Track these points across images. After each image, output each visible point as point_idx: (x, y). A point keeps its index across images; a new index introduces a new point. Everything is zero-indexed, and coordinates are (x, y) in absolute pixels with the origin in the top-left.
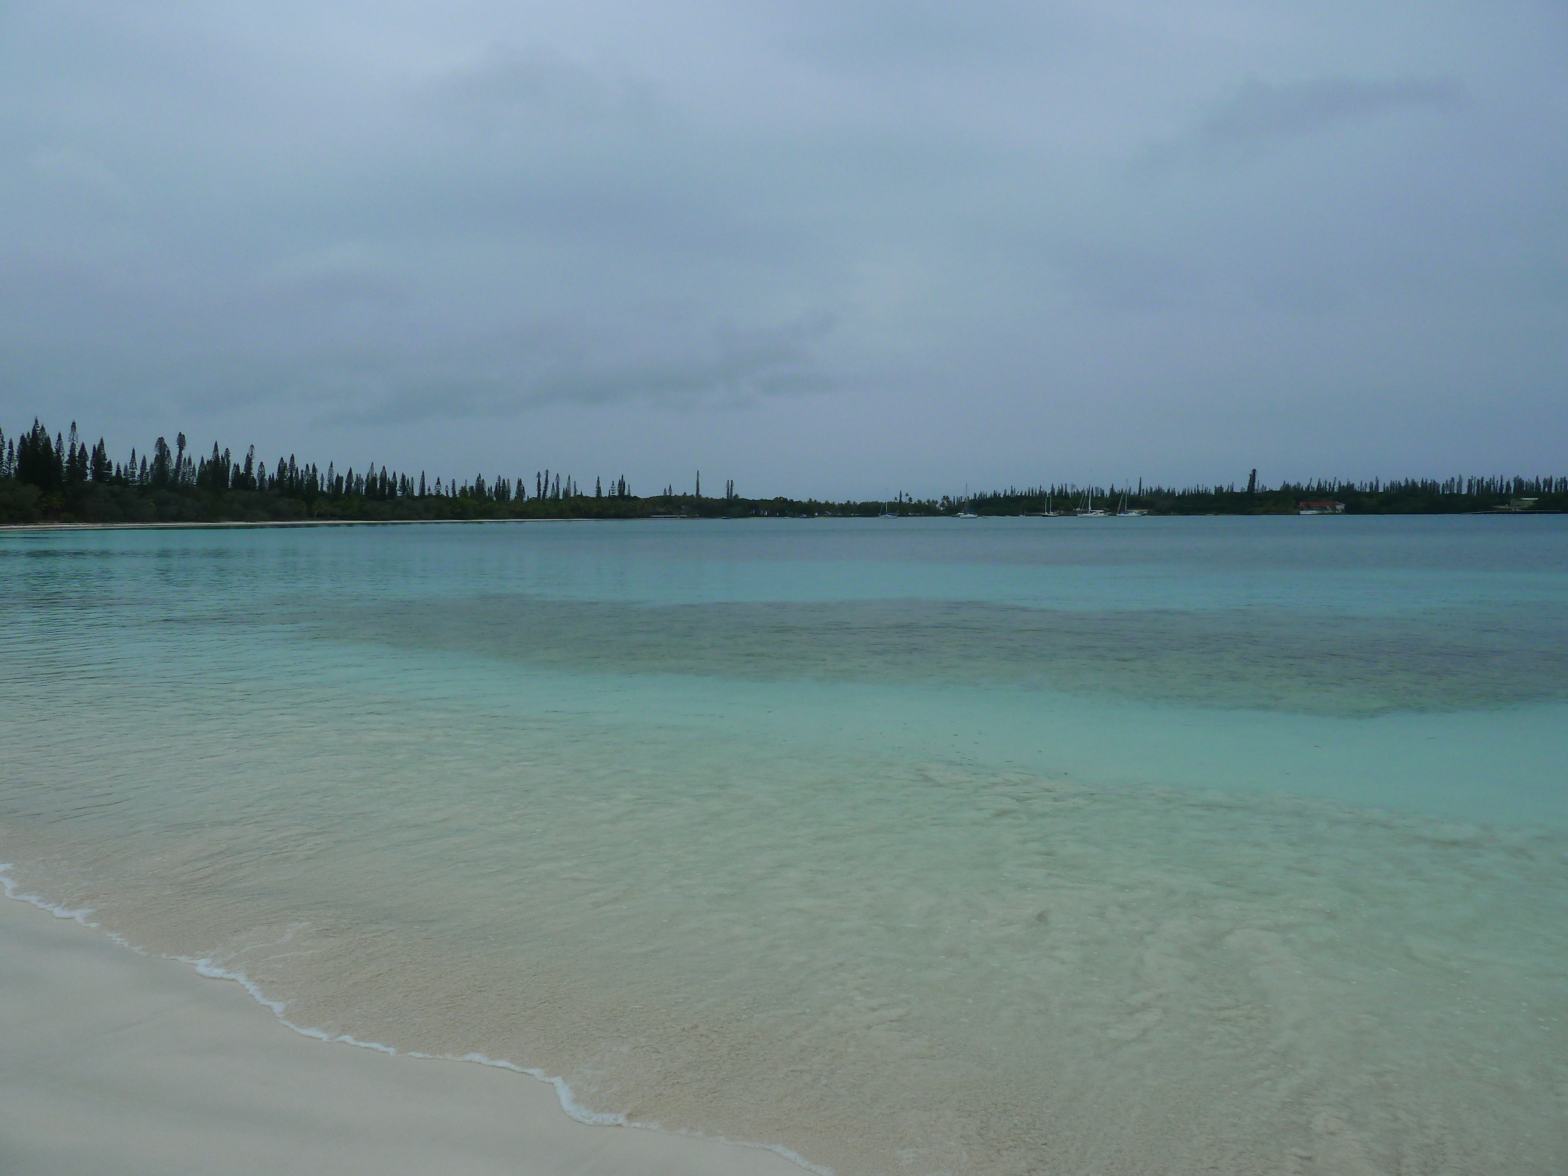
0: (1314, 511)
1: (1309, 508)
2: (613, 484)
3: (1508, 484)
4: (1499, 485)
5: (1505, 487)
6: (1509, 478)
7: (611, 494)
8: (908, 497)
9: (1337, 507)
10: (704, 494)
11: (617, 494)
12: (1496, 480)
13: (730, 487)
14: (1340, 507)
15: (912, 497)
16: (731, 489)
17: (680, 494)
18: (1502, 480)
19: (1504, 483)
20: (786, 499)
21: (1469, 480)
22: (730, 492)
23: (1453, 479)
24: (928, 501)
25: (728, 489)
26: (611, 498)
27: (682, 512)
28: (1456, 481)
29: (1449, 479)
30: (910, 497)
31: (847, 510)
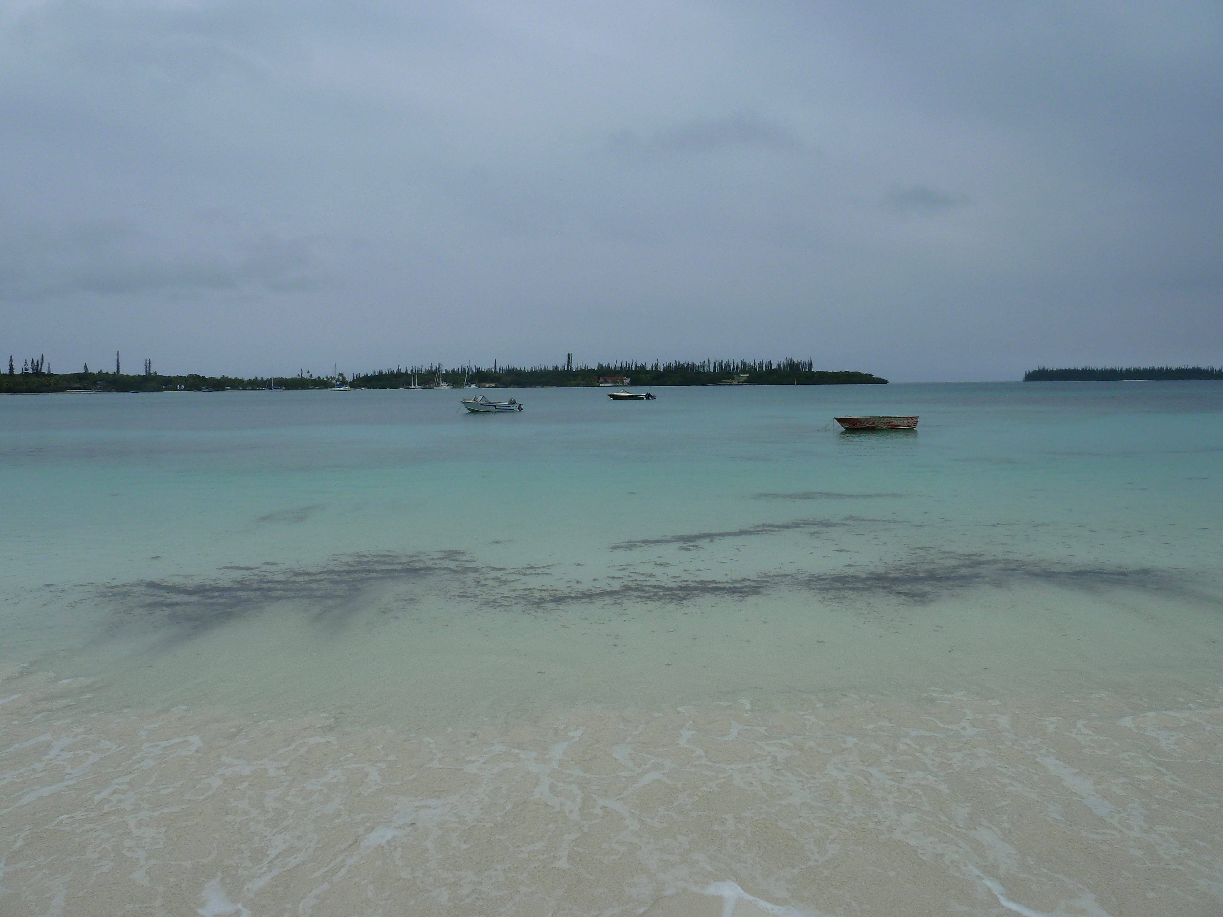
0: (609, 384)
1: (606, 382)
2: (26, 363)
3: (737, 365)
4: (732, 365)
5: (736, 367)
6: (738, 361)
7: (24, 372)
8: (310, 374)
9: (624, 381)
10: (124, 371)
11: (30, 371)
12: (730, 363)
13: (148, 365)
14: (627, 381)
15: (312, 374)
16: (149, 367)
17: (96, 371)
18: (734, 363)
19: (735, 365)
20: (199, 375)
21: (714, 362)
22: (148, 370)
23: (704, 362)
24: (327, 377)
25: (146, 367)
26: (24, 375)
27: (98, 387)
28: (707, 363)
29: (702, 362)
30: (311, 373)
31: (255, 385)
